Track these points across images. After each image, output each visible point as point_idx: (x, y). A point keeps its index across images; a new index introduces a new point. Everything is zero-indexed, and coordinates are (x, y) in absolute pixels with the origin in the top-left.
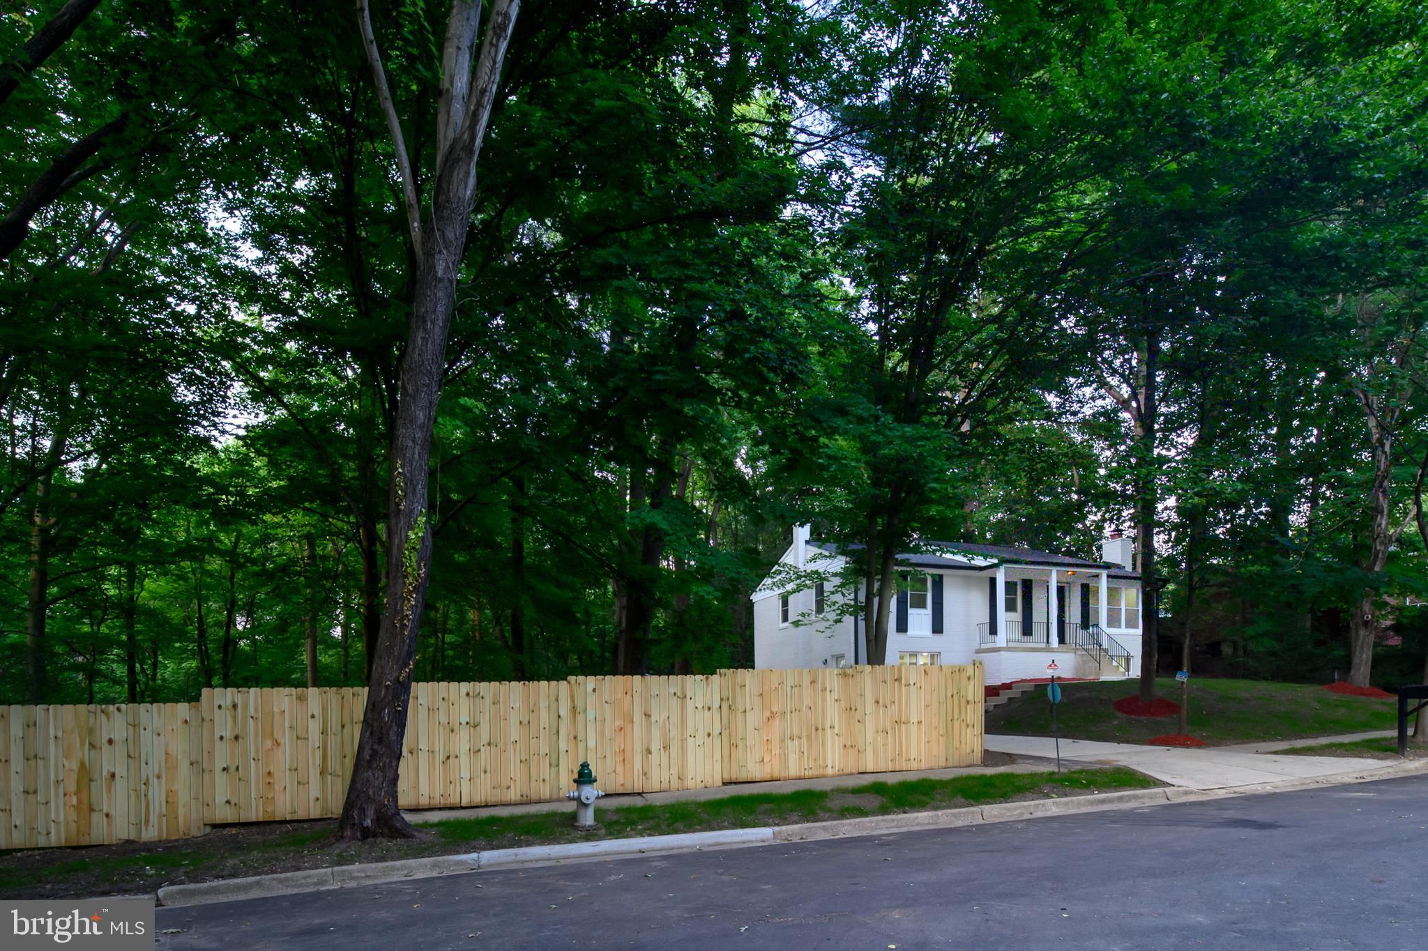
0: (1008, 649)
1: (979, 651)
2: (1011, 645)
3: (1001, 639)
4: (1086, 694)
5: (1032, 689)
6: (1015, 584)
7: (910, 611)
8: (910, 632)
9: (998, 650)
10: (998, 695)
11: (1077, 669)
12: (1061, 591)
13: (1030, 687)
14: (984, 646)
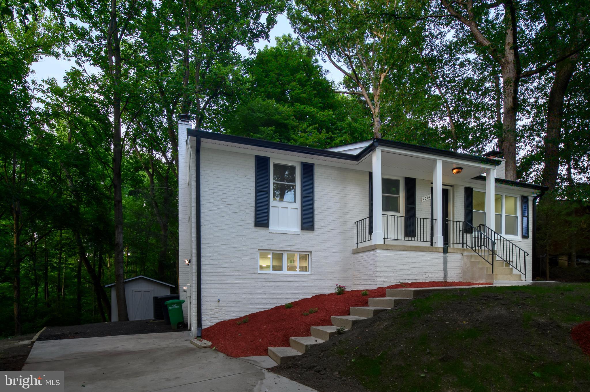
0: (385, 247)
1: (356, 252)
2: (388, 242)
3: (378, 237)
4: (500, 311)
5: (411, 297)
6: (396, 183)
7: (272, 203)
8: (273, 227)
9: (373, 248)
10: (366, 304)
11: (464, 272)
12: (445, 193)
13: (407, 295)
14: (361, 245)
